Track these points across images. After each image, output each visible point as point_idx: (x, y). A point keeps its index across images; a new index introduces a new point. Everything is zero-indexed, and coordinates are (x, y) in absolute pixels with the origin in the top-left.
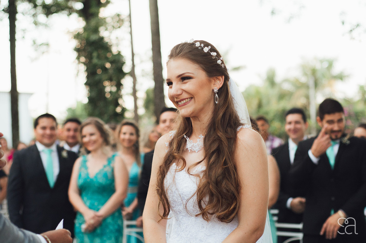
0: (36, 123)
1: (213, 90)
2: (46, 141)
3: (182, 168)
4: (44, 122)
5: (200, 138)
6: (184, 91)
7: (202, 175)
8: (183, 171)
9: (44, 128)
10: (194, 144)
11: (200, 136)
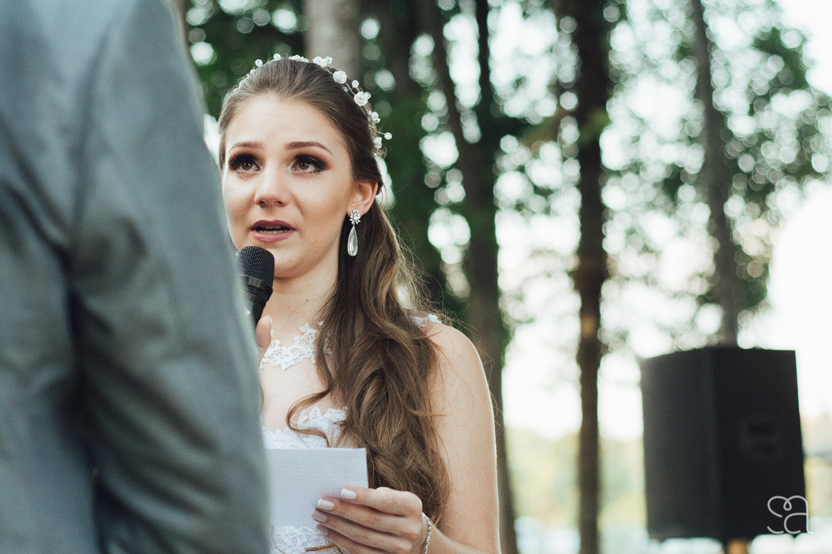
5: (302, 334)
6: (294, 200)
10: (283, 348)
11: (302, 329)
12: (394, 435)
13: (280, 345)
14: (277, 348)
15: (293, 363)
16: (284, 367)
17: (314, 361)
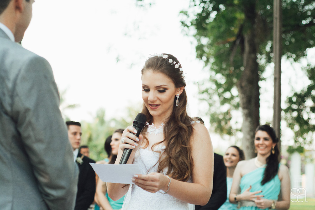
1: (176, 96)
3: (145, 147)
5: (161, 125)
6: (159, 99)
7: (162, 152)
8: (146, 149)
10: (157, 129)
11: (161, 124)
12: (177, 152)
13: (156, 128)
14: (155, 129)
15: (158, 133)
16: (155, 134)
17: (163, 133)
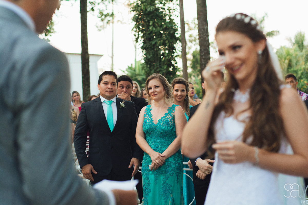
0: (100, 79)
2: (107, 94)
4: (106, 78)
9: (106, 83)
